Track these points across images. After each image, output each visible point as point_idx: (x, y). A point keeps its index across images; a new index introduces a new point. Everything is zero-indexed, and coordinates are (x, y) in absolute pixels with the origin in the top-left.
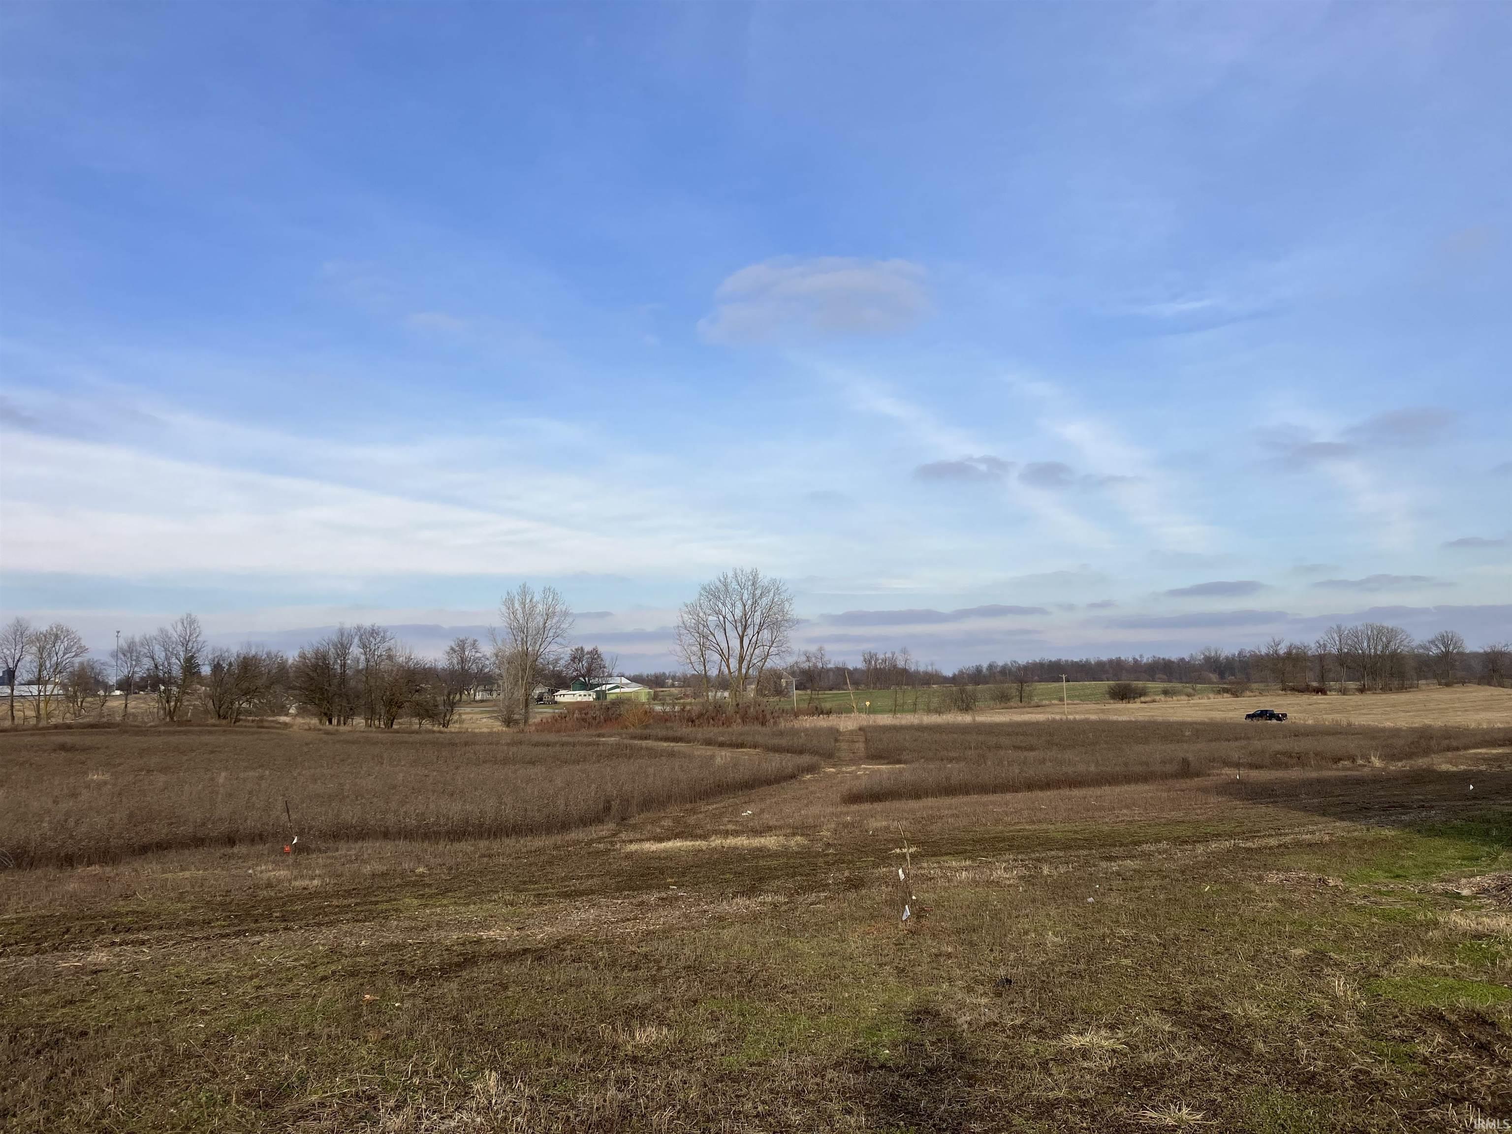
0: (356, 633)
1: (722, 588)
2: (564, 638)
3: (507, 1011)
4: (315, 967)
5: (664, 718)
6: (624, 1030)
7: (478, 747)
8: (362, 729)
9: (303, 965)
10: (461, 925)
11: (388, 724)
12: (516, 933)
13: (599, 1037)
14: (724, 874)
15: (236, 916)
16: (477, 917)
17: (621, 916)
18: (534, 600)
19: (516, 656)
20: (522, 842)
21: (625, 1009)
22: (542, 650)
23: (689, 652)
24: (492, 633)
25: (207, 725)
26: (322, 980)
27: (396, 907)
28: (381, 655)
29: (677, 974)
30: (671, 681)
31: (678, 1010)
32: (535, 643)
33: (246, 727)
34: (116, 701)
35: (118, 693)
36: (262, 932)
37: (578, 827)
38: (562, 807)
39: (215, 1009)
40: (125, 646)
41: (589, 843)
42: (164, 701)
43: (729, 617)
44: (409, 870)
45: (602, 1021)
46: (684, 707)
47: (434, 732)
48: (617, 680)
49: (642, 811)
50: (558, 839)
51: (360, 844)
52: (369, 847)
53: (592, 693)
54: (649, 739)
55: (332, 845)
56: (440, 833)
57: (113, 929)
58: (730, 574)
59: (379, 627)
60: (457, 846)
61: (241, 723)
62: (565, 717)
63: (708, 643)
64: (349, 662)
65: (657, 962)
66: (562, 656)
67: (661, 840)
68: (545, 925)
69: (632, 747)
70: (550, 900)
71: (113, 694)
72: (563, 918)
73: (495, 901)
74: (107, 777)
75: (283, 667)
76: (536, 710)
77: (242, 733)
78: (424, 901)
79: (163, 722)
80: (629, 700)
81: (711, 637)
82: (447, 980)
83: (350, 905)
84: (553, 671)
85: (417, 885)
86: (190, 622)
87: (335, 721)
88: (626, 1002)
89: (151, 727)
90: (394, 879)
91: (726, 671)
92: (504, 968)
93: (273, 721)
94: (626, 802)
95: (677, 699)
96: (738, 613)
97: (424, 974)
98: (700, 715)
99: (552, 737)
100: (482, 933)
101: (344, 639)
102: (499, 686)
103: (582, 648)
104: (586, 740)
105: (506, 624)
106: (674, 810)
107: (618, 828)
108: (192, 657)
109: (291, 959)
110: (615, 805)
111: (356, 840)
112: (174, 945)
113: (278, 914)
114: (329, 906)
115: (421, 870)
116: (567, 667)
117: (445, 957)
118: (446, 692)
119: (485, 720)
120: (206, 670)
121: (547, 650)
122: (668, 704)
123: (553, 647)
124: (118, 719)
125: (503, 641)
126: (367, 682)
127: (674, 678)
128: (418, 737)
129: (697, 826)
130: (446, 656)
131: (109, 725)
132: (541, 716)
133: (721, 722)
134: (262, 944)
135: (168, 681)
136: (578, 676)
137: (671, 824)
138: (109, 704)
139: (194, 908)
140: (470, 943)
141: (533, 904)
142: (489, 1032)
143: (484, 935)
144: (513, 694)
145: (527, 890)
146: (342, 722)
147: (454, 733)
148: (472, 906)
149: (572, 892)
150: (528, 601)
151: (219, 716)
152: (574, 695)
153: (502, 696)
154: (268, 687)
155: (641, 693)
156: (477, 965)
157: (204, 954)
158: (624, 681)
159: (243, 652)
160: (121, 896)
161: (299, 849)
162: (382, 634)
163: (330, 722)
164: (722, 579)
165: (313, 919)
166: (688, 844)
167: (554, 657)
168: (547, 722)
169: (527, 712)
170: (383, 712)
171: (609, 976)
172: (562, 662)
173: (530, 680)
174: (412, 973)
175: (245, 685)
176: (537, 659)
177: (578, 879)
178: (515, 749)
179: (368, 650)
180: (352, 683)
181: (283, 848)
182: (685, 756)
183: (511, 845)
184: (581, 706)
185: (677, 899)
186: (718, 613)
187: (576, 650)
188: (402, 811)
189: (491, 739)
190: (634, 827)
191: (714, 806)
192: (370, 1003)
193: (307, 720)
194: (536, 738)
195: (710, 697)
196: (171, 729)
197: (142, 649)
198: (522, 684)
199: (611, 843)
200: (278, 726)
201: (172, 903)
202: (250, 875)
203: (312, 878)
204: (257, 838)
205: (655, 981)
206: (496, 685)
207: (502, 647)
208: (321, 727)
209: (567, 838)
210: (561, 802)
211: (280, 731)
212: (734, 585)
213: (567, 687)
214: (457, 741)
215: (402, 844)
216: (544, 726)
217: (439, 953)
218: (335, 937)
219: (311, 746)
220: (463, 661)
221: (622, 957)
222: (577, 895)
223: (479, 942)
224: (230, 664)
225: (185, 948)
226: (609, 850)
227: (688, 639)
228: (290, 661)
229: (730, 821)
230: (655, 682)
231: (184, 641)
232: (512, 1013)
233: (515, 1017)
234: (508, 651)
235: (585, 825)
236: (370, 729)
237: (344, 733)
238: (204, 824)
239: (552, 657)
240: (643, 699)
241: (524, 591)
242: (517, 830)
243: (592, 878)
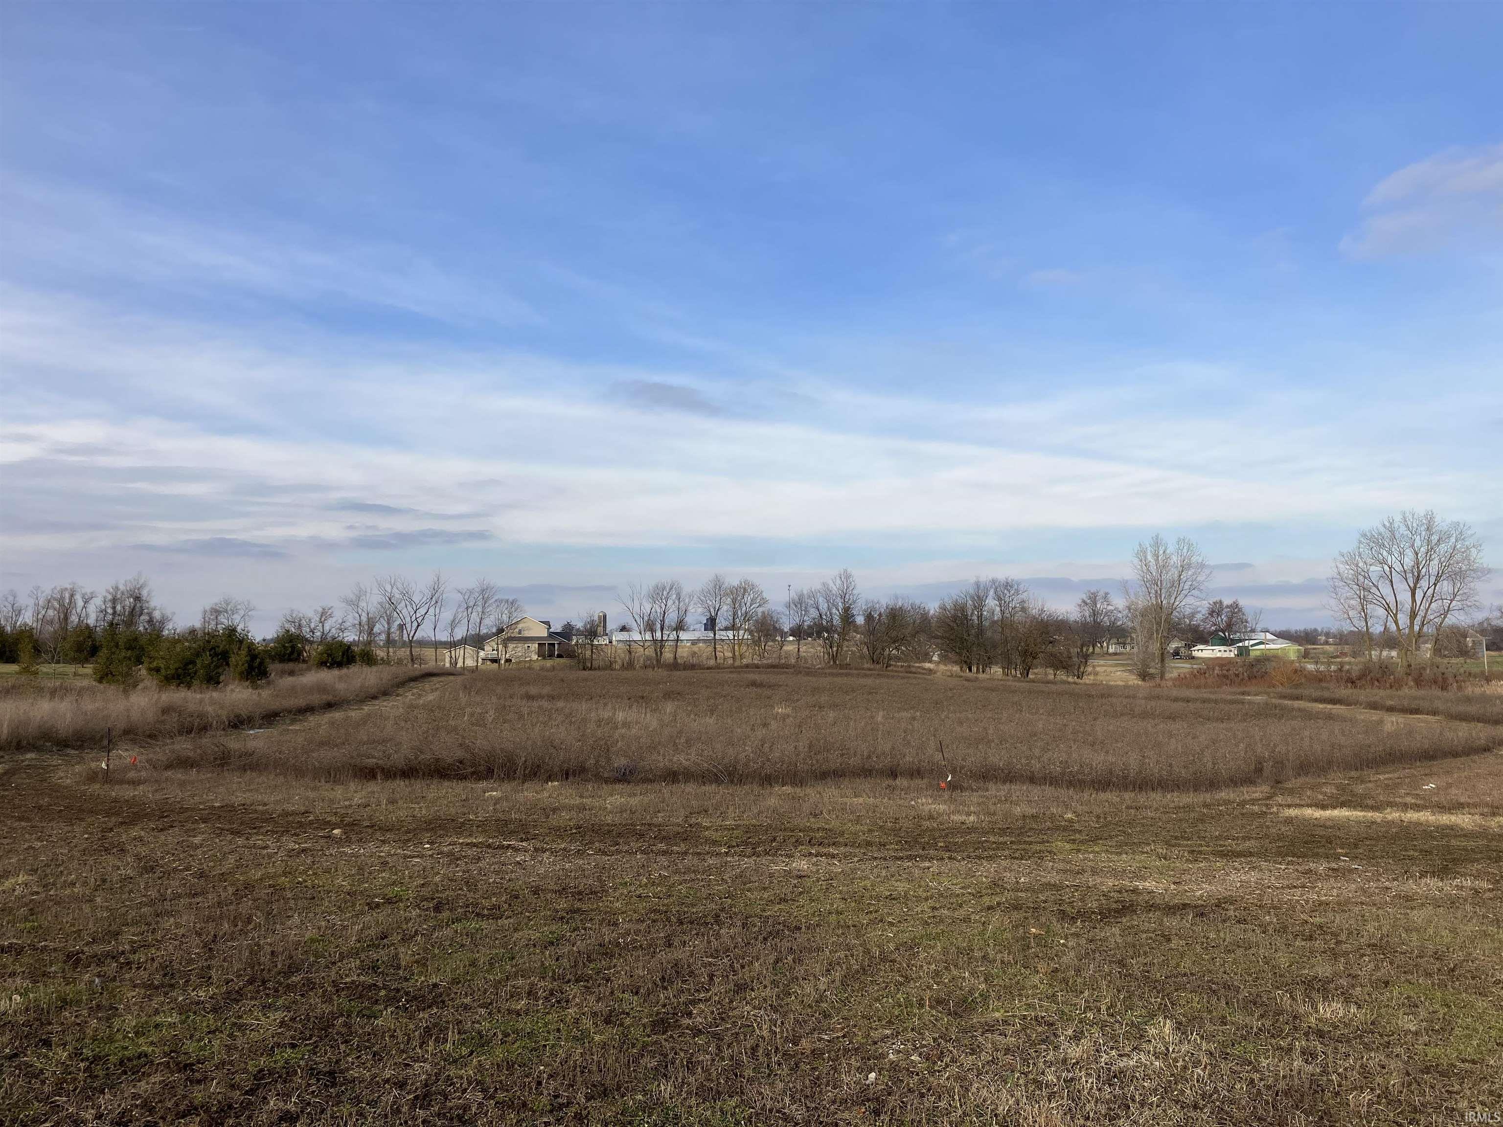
0: (992, 586)
1: (1388, 534)
2: (1200, 590)
3: (1173, 963)
4: (981, 896)
5: (1319, 679)
6: (1305, 1002)
7: (1114, 700)
8: (1000, 678)
9: (970, 893)
10: (1114, 873)
11: (1023, 673)
12: (1173, 886)
13: (1276, 1004)
14: (1406, 850)
15: (906, 842)
16: (1130, 866)
17: (1286, 882)
18: (1168, 551)
19: (1151, 609)
20: (1169, 796)
21: (1303, 979)
22: (1177, 603)
23: (1347, 607)
24: (1124, 586)
25: (863, 669)
26: (989, 909)
27: (1049, 849)
28: (1015, 607)
29: (1362, 951)
30: (1324, 638)
31: (1366, 989)
32: (1170, 596)
33: (896, 671)
34: (790, 646)
35: (791, 638)
36: (931, 859)
37: (1227, 786)
38: (1210, 765)
39: (900, 922)
40: (797, 599)
41: (1242, 804)
42: (828, 647)
43: (1397, 567)
44: (1058, 815)
45: (1278, 988)
46: (1342, 667)
47: (1069, 683)
48: (1261, 636)
49: (1300, 775)
50: (1208, 797)
51: (1007, 786)
52: (1017, 790)
53: (1233, 649)
54: (1302, 700)
55: (982, 784)
56: (1085, 783)
57: (810, 842)
58: (1398, 518)
59: (1013, 580)
60: (1102, 796)
61: (891, 668)
62: (1205, 673)
63: (1370, 596)
64: (985, 613)
65: (1335, 935)
66: (1199, 609)
67: (1324, 807)
68: (1202, 882)
69: (1283, 708)
70: (1205, 858)
71: (788, 639)
72: (1222, 878)
73: (1147, 853)
74: (789, 711)
75: (925, 617)
76: (1173, 665)
77: (893, 677)
78: (1075, 847)
79: (828, 665)
80: (1275, 657)
81: (1374, 590)
82: (1108, 924)
83: (1006, 843)
84: (1189, 625)
85: (1068, 829)
86: (846, 577)
87: (974, 669)
88: (1304, 972)
89: (819, 668)
90: (1045, 822)
91: (1393, 627)
92: (1165, 919)
93: (919, 667)
94: (1280, 764)
95: (1332, 657)
96: (1409, 561)
97: (1083, 915)
98: (1362, 676)
99: (1190, 693)
100: (1138, 884)
101: (980, 591)
102: (1132, 639)
103: (1221, 602)
104: (1229, 697)
105: (1138, 577)
106: (1338, 777)
107: (1272, 791)
108: (849, 608)
109: (958, 886)
110: (1268, 766)
111: (1004, 782)
112: (858, 862)
113: (942, 844)
114: (986, 841)
115: (1069, 816)
116: (1204, 621)
117: (1104, 902)
118: (1079, 643)
119: (1119, 673)
120: (860, 620)
121: (1183, 603)
122: (1322, 663)
123: (1189, 600)
124: (793, 661)
125: (1135, 594)
126: (1002, 633)
127: (1327, 635)
128: (1053, 687)
129: (1364, 796)
130: (1078, 609)
131: (787, 666)
132: (1179, 671)
133: (1388, 685)
134: (931, 870)
135: (830, 629)
136: (1216, 631)
137: (1335, 791)
138: (785, 648)
139: (870, 831)
140: (1127, 891)
141: (1187, 860)
142: (1156, 981)
143: (1140, 885)
144: (1147, 647)
145: (1179, 845)
146: (981, 670)
147: (1089, 684)
148: (1124, 856)
149: (1228, 852)
150: (1161, 552)
151: (873, 661)
152: (1213, 650)
153: (1136, 650)
154: (914, 636)
155: (1291, 650)
156: (1136, 914)
157: (884, 873)
158: (1269, 636)
159: (891, 603)
160: (811, 814)
161: (953, 787)
162: (1016, 587)
163: (970, 670)
164: (1388, 525)
165: (974, 852)
166: (1358, 814)
167: (1190, 611)
168: (1186, 677)
169: (1163, 666)
170: (1018, 662)
171: (1279, 941)
172: (1199, 616)
173: (1165, 634)
174: (1072, 913)
175: (894, 634)
176: (1172, 612)
177: (1234, 840)
178: (1153, 703)
179: (1003, 602)
180: (989, 634)
181: (939, 784)
182: (1344, 720)
183: (1158, 799)
184: (1223, 662)
185: (1351, 871)
186: (1383, 562)
187: (1214, 603)
188: (1045, 759)
189: (1128, 693)
190: (1291, 792)
191: (1387, 776)
192: (1036, 936)
193: (949, 667)
194: (1175, 693)
195: (1373, 657)
196: (835, 671)
197: (809, 601)
198: (1157, 638)
199: (1267, 805)
200: (925, 671)
201: (852, 825)
202: (913, 807)
203: (968, 814)
204: (915, 773)
205: (1335, 956)
206: (1129, 638)
207: (1134, 600)
208: (962, 674)
209: (1217, 797)
210: (1207, 758)
211: (926, 677)
212: (1403, 530)
213: (1205, 642)
214: (1094, 693)
215: (1049, 790)
216: (1182, 681)
217: (1096, 897)
218: (996, 871)
219: (955, 691)
220: (1094, 613)
221: (1293, 925)
222: (1235, 856)
223: (1135, 891)
224: (880, 615)
225: (868, 865)
226: (1265, 812)
227: (1346, 592)
228: (932, 612)
229: (1408, 794)
230: (1306, 638)
231: (842, 594)
232: (1178, 965)
233: (1181, 970)
234: (1142, 603)
235: (1236, 785)
236: (1007, 678)
237: (984, 680)
238: (869, 757)
239: (1188, 611)
240: (1293, 656)
241: (1157, 542)
242: (1163, 785)
243: (1249, 840)
